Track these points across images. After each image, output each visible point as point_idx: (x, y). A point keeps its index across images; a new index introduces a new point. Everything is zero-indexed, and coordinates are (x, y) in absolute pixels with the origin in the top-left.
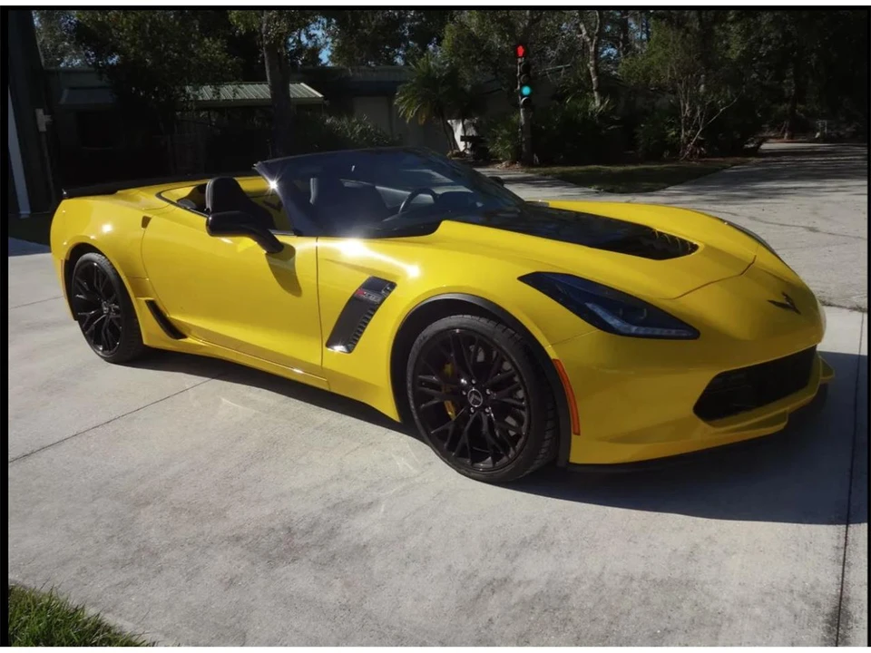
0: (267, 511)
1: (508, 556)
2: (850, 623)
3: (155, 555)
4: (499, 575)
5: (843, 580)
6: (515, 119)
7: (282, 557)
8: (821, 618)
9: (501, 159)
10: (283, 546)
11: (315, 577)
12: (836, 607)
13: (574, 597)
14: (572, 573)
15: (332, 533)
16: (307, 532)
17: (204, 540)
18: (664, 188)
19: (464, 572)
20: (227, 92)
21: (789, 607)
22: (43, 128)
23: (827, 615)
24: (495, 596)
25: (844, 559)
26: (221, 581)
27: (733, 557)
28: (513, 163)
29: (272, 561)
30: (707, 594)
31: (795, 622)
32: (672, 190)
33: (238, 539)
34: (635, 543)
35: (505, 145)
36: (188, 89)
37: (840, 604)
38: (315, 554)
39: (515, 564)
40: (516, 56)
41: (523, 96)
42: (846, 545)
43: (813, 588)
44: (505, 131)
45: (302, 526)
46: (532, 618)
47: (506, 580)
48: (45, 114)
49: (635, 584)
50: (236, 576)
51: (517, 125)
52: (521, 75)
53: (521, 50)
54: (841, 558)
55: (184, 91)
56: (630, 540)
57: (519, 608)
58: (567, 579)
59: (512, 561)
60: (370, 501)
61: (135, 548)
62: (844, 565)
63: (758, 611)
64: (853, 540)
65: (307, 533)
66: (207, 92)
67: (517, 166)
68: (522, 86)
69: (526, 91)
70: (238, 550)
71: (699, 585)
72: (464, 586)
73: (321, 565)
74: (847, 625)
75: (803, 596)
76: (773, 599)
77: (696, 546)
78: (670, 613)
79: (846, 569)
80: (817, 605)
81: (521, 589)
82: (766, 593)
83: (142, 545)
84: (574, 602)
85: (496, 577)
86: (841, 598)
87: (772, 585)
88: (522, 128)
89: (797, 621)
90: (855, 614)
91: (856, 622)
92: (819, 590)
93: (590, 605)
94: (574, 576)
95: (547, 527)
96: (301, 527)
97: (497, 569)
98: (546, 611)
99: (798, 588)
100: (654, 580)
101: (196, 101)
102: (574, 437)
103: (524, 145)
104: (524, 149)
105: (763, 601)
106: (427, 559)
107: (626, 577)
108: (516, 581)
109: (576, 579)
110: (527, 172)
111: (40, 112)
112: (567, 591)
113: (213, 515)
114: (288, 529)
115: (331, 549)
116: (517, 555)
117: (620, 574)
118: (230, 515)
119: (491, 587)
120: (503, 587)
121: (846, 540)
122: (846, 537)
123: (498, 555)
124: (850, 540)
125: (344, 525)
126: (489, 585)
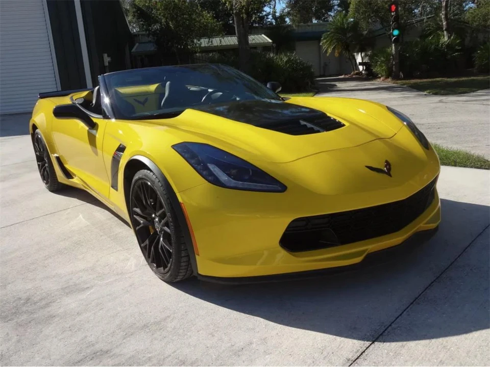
0: (29, 287)
1: (126, 335)
6: (389, 50)
7: (5, 317)
9: (380, 75)
10: (14, 310)
11: (8, 333)
14: (150, 353)
15: (47, 305)
16: (35, 303)
18: (473, 91)
19: (90, 342)
20: (216, 42)
22: (107, 64)
27: (267, 357)
28: (387, 77)
32: (480, 92)
34: (213, 336)
35: (382, 67)
36: (195, 41)
38: (24, 317)
39: (124, 341)
40: (391, 11)
41: (394, 36)
42: (357, 358)
44: (382, 59)
45: (37, 299)
47: (108, 351)
48: (108, 56)
51: (391, 54)
52: (392, 24)
53: (394, 7)
55: (193, 42)
56: (211, 334)
59: (125, 338)
60: (89, 286)
66: (204, 42)
67: (389, 80)
68: (393, 30)
69: (396, 32)
72: (79, 352)
73: (19, 325)
85: (104, 349)
88: (393, 56)
95: (169, 317)
96: (35, 299)
97: (110, 343)
101: (200, 47)
102: (197, 257)
103: (394, 67)
104: (394, 69)
106: (79, 330)
108: (113, 353)
110: (394, 83)
111: (105, 55)
114: (28, 299)
115: (35, 316)
116: (132, 335)
117: (180, 358)
118: (9, 287)
119: (94, 355)
120: (100, 357)
121: (362, 354)
122: (364, 352)
123: (122, 333)
124: (364, 354)
125: (59, 300)
126: (94, 353)
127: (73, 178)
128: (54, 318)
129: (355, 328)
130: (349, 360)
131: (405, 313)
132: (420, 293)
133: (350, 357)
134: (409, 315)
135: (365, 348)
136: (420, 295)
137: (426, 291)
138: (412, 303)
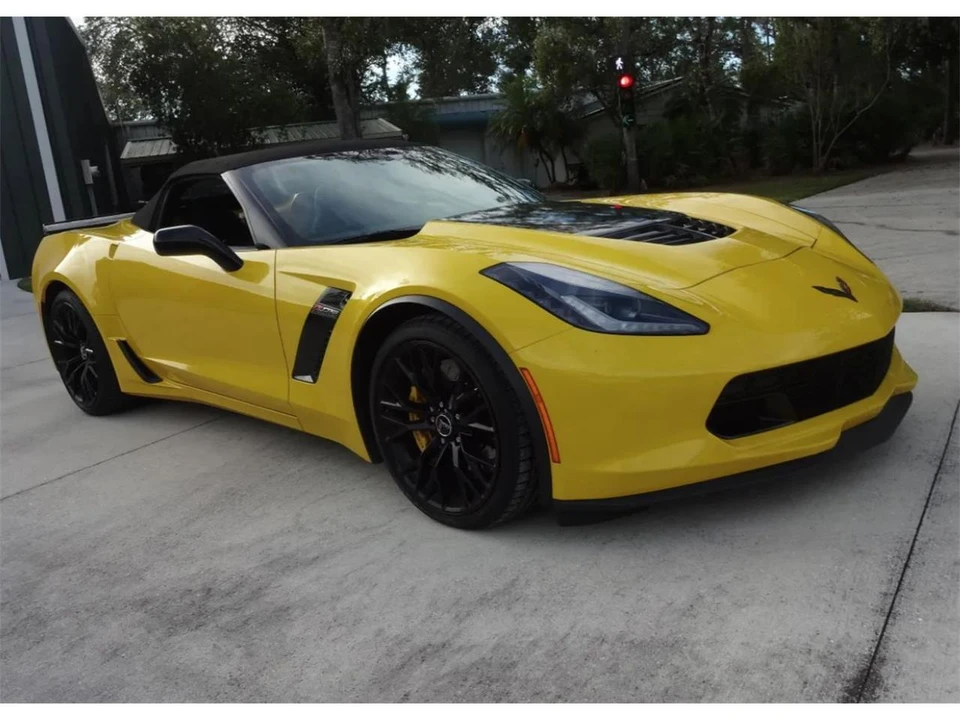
0: (193, 570)
1: (457, 616)
2: (877, 691)
3: (42, 623)
4: (438, 640)
5: (882, 635)
7: (186, 623)
8: (839, 686)
10: (194, 610)
11: (214, 645)
12: (864, 670)
13: (520, 666)
14: (529, 636)
15: (257, 594)
16: (229, 594)
17: (106, 605)
19: (397, 637)
21: (800, 673)
22: (89, 180)
23: (848, 681)
24: (424, 666)
25: (891, 608)
26: (103, 653)
27: (744, 610)
29: (173, 626)
30: (696, 658)
31: (802, 692)
33: (145, 602)
34: (623, 596)
36: (253, 131)
37: (870, 668)
38: (226, 618)
39: (462, 625)
42: (898, 590)
43: (839, 646)
45: (225, 587)
46: (460, 692)
47: (444, 645)
48: (92, 165)
49: (605, 647)
50: (124, 646)
53: (620, 63)
54: (887, 608)
55: (250, 134)
56: (617, 593)
57: (446, 680)
58: (520, 643)
59: (461, 621)
60: (316, 555)
61: (25, 615)
62: (888, 617)
63: (756, 677)
64: (909, 583)
65: (227, 594)
70: (140, 615)
71: (689, 647)
72: (389, 654)
73: (228, 631)
74: (874, 693)
75: (823, 658)
76: (781, 663)
77: (701, 597)
78: (639, 682)
79: (891, 621)
80: (839, 668)
81: (458, 657)
82: (774, 655)
83: (34, 612)
84: (520, 671)
85: (433, 642)
86: (874, 658)
87: (784, 643)
89: (805, 689)
90: (887, 679)
91: (886, 690)
92: (846, 648)
93: (538, 674)
94: (531, 639)
95: (517, 580)
96: (223, 588)
97: (438, 632)
98: (480, 682)
99: (819, 647)
100: (632, 642)
102: (554, 467)
103: (630, 169)
104: (629, 173)
105: (767, 665)
106: (357, 622)
107: (598, 639)
108: (456, 646)
109: (532, 642)
111: (87, 162)
112: (515, 657)
113: (129, 576)
114: (208, 592)
115: (247, 613)
116: (468, 615)
117: (590, 635)
118: (148, 575)
119: (422, 654)
120: (437, 654)
121: (900, 584)
122: (901, 580)
123: (446, 615)
124: (905, 584)
125: (273, 584)
126: (421, 651)
127: (160, 380)
128: (290, 611)
129: (860, 551)
130: (886, 594)
131: (925, 519)
132: (928, 490)
133: (884, 589)
134: (933, 522)
135: (900, 576)
136: (930, 494)
137: (935, 487)
138: (926, 507)
